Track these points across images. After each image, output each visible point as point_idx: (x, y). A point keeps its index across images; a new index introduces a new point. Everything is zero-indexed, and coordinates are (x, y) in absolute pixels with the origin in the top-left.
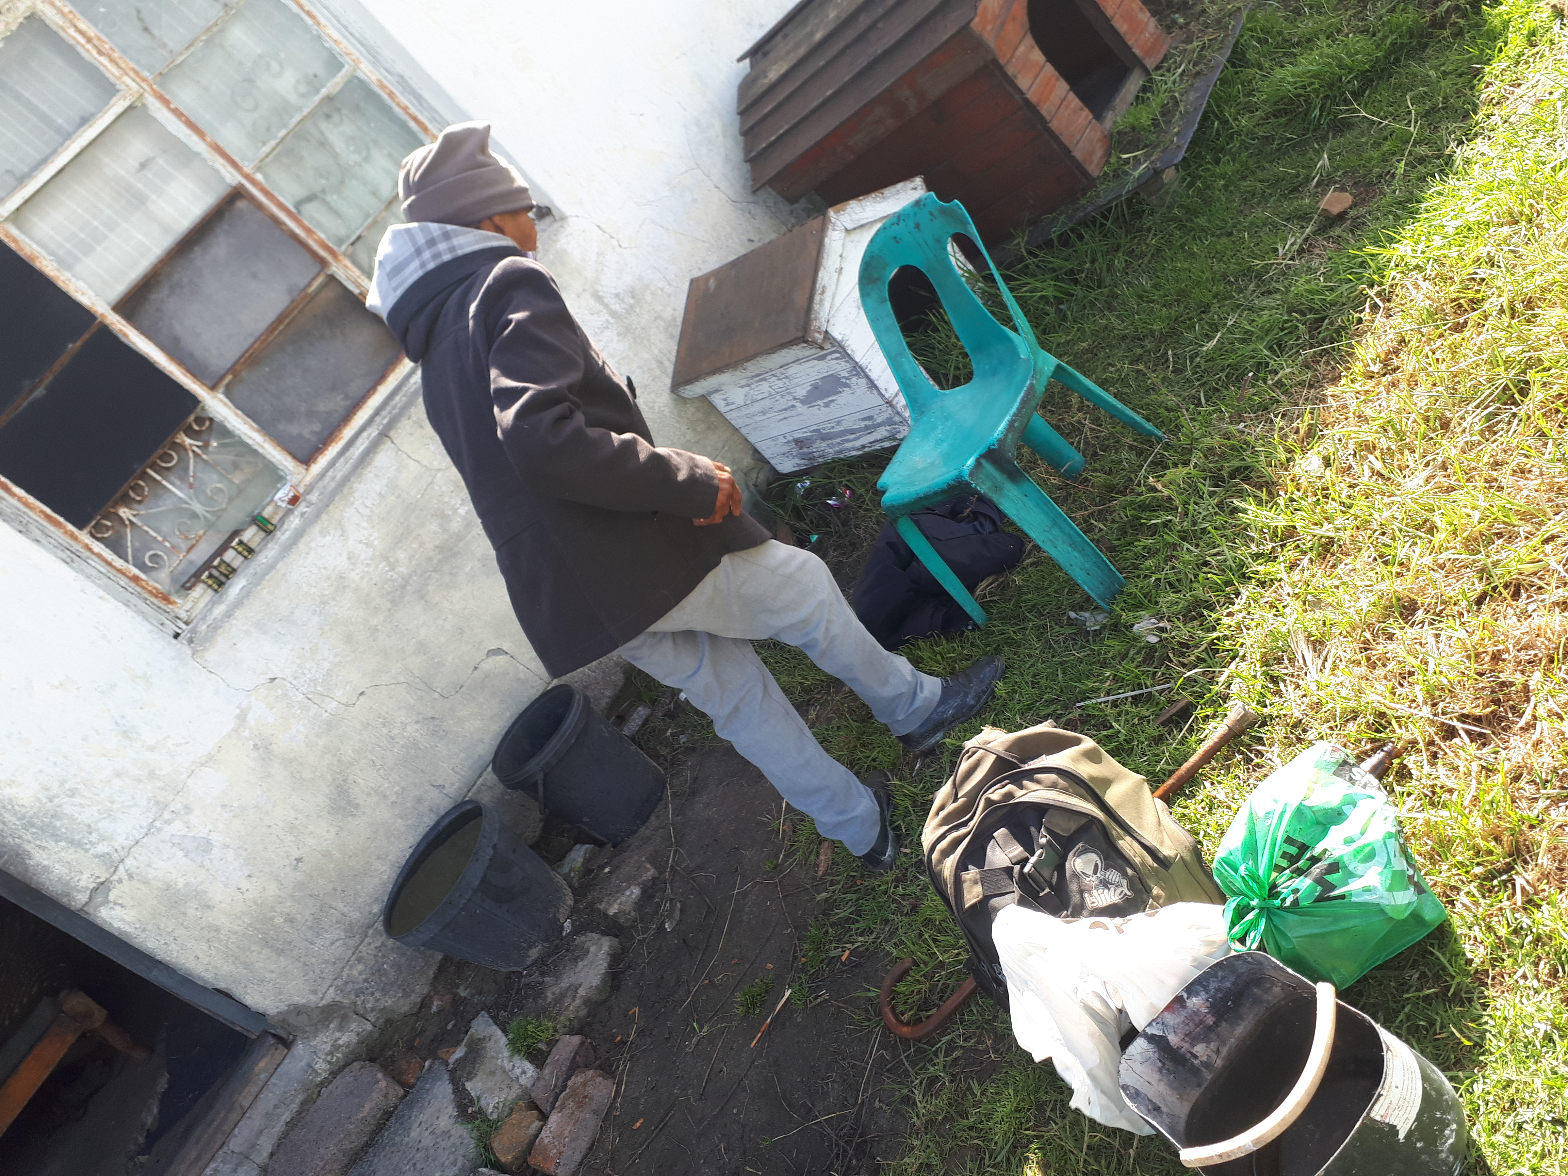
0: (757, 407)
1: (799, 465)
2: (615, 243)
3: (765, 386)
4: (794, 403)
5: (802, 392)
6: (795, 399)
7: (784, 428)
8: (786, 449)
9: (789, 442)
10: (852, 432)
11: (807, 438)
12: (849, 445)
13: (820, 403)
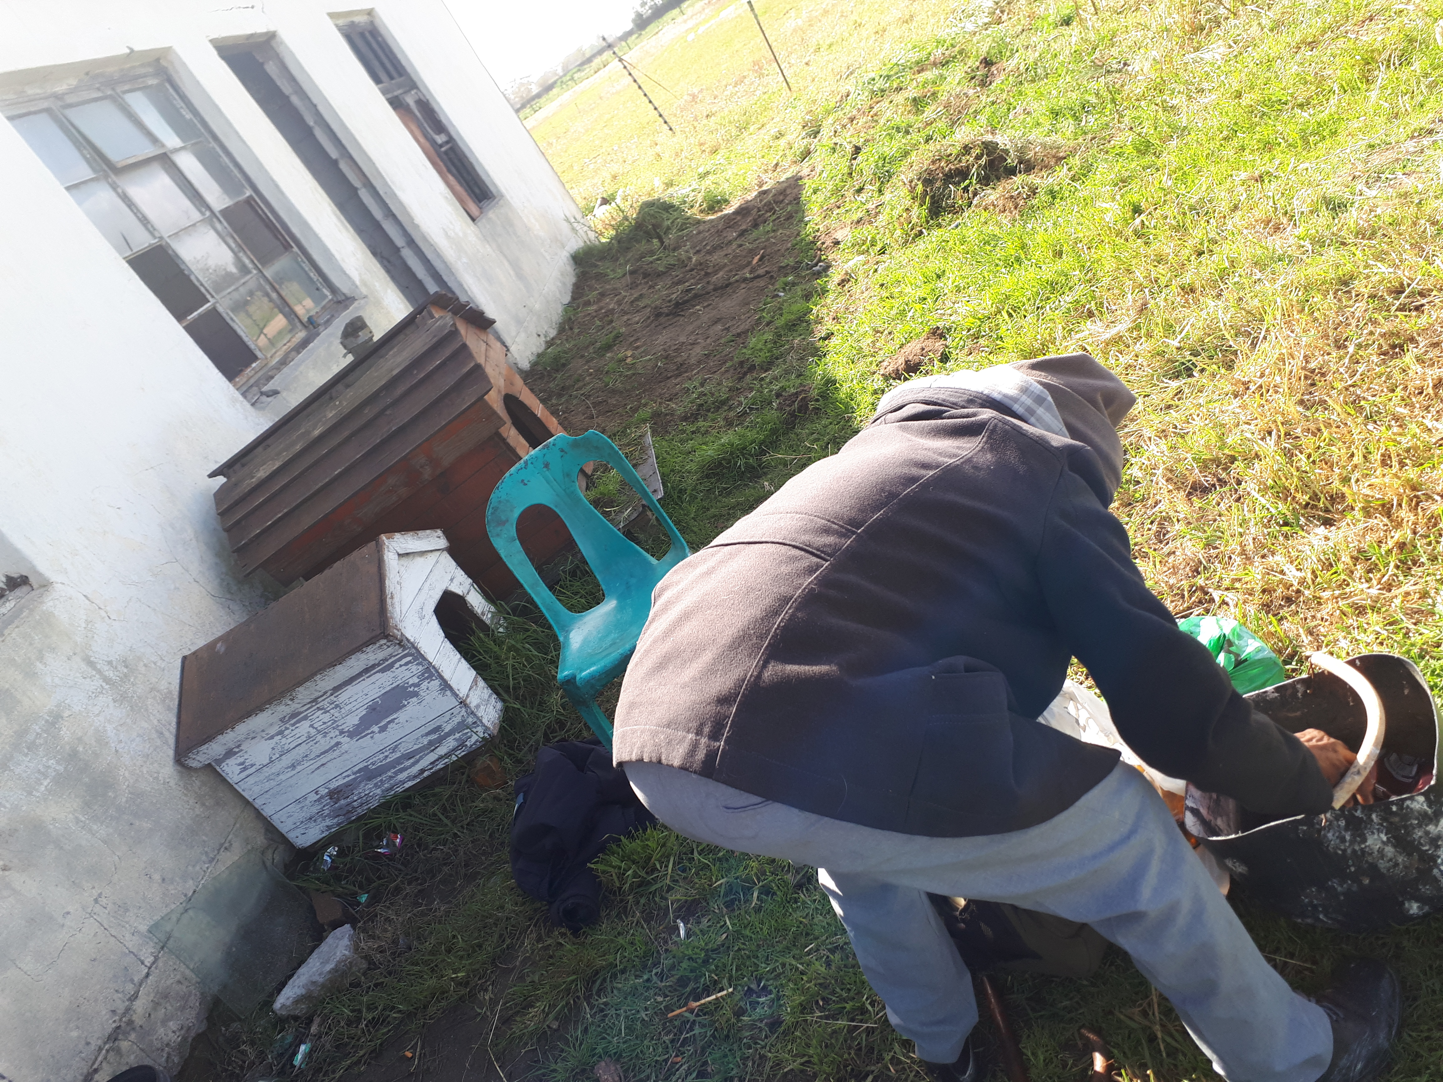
0: (287, 760)
1: (329, 827)
2: (104, 614)
3: (304, 728)
4: (340, 739)
5: (353, 720)
6: (342, 732)
7: (318, 780)
8: (315, 810)
9: (322, 797)
10: (409, 756)
11: (347, 785)
12: (402, 776)
13: (375, 728)
